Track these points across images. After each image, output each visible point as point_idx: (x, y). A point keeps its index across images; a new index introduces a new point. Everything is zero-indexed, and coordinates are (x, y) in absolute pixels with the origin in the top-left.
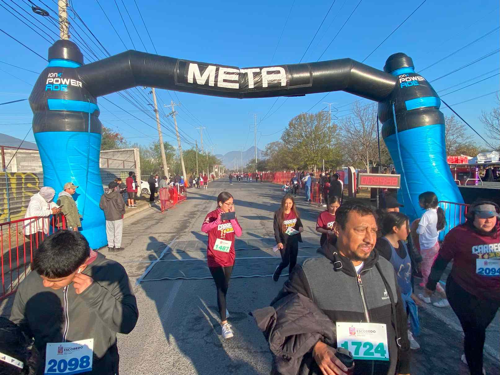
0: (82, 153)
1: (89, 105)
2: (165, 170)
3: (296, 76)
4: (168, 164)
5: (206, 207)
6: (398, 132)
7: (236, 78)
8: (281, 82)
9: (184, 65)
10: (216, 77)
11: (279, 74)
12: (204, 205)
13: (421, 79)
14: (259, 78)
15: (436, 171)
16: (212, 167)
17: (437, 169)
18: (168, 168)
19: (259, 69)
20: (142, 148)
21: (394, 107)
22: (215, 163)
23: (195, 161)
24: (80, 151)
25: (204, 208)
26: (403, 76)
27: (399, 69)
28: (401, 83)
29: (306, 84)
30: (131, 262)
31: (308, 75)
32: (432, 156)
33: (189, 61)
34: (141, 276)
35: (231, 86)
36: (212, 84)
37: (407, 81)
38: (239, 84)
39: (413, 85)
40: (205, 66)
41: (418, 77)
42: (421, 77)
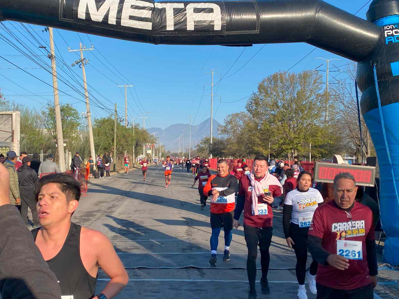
2: (59, 147)
3: (236, 17)
4: (63, 137)
5: (114, 206)
6: (382, 106)
8: (214, 25)
10: (120, 11)
11: (212, 13)
12: (112, 203)
14: (181, 17)
16: (141, 146)
18: (65, 145)
19: (183, 4)
20: (30, 111)
21: (375, 71)
22: (145, 140)
23: (112, 135)
25: (110, 208)
26: (390, 27)
27: (386, 16)
28: (386, 36)
29: (250, 30)
31: (254, 18)
35: (141, 26)
36: (112, 21)
37: (394, 34)
38: (152, 23)
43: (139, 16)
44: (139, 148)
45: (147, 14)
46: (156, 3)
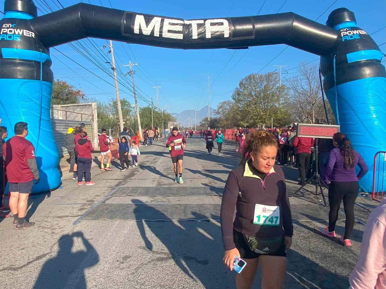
0: (33, 99)
1: (41, 55)
2: (121, 124)
3: (239, 28)
5: (156, 159)
6: (337, 85)
7: (180, 29)
8: (224, 34)
9: (131, 17)
10: (161, 27)
11: (223, 26)
12: (155, 157)
13: (363, 32)
14: (202, 30)
15: (376, 123)
16: (167, 124)
17: (377, 121)
18: (124, 123)
19: (203, 21)
20: (102, 104)
21: (334, 60)
22: (169, 120)
23: (151, 117)
24: (31, 98)
27: (341, 23)
29: (248, 36)
30: (74, 204)
31: (251, 27)
32: (372, 108)
33: (135, 13)
34: (80, 217)
35: (176, 37)
36: (157, 34)
37: (348, 34)
38: (183, 34)
39: (355, 38)
40: (151, 18)
41: (359, 31)
42: (363, 31)
43: (174, 30)
45: (180, 28)
46: (185, 21)
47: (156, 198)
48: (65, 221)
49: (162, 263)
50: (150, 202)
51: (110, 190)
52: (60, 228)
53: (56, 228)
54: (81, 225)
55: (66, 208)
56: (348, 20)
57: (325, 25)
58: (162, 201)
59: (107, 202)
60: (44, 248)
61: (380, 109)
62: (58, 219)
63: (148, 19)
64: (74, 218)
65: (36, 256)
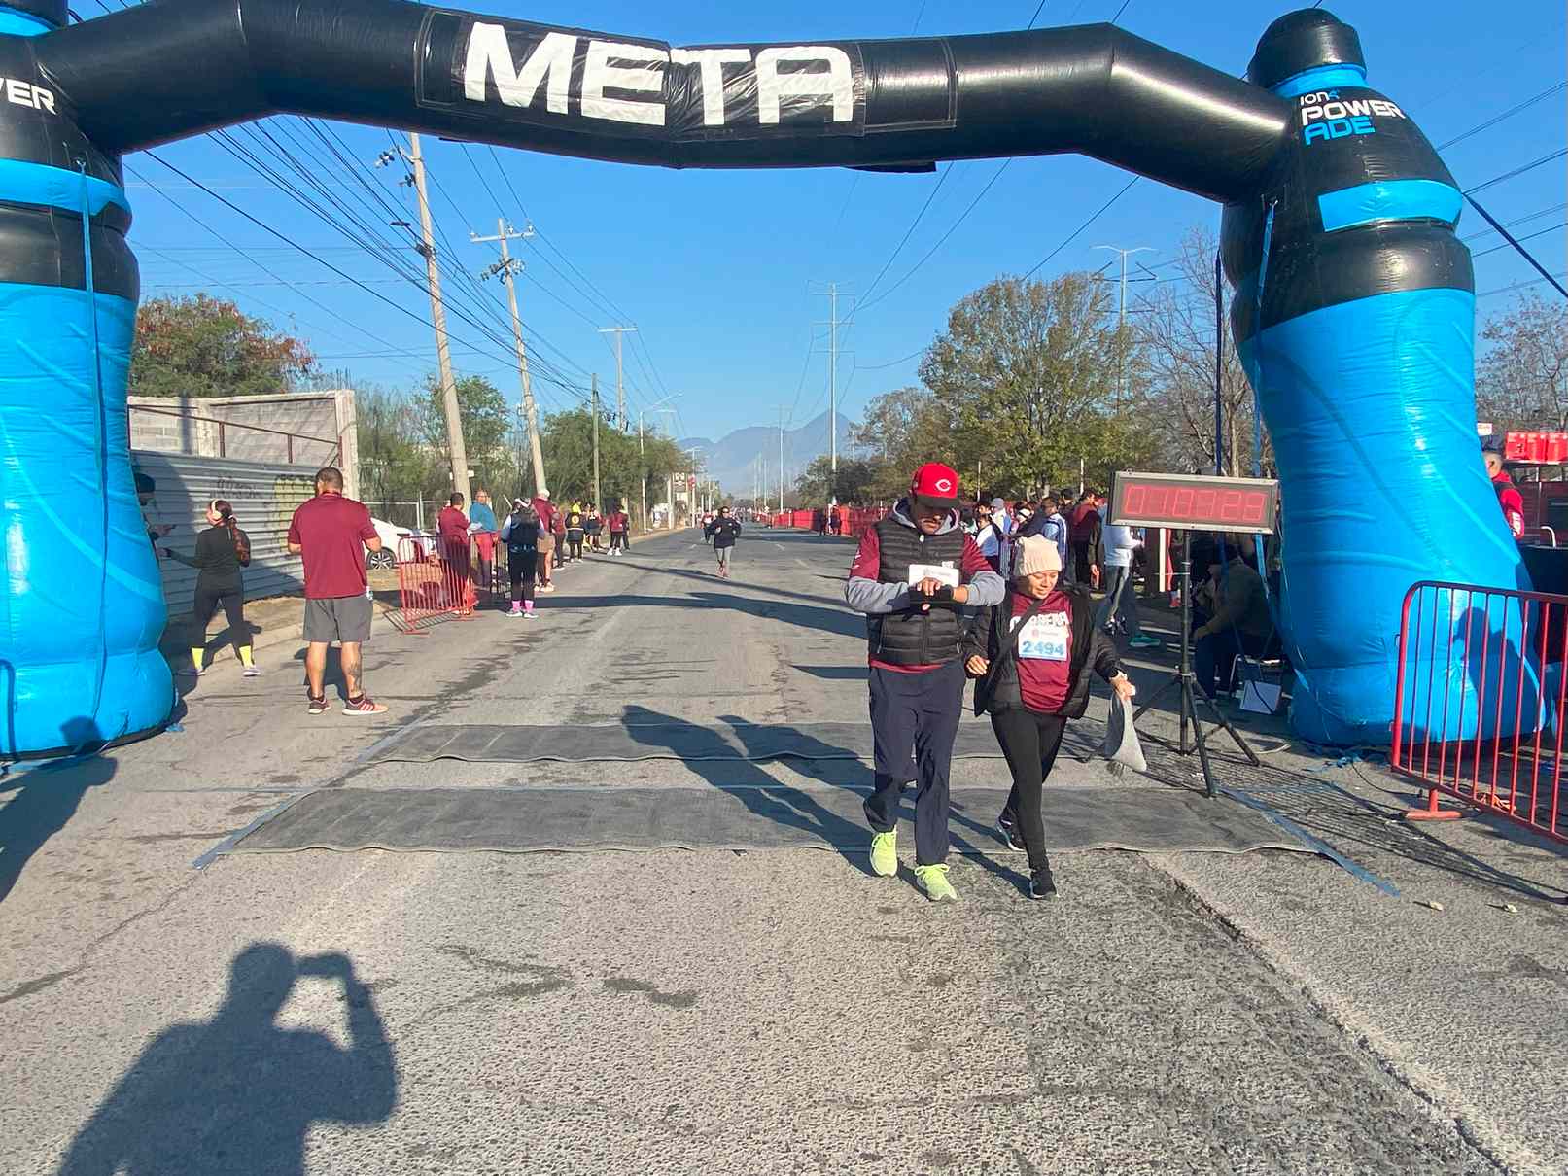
0: (52, 367)
1: (84, 184)
2: (458, 480)
3: (891, 82)
7: (653, 82)
8: (832, 108)
9: (453, 30)
10: (577, 76)
11: (827, 74)
13: (1385, 110)
14: (744, 87)
15: (1428, 470)
17: (1431, 465)
19: (747, 51)
21: (1270, 222)
23: (590, 454)
24: (41, 359)
26: (1318, 97)
27: (1304, 70)
28: (1305, 122)
29: (932, 119)
30: (214, 790)
31: (941, 83)
32: (1414, 411)
33: (468, 14)
34: (227, 838)
35: (635, 116)
36: (557, 103)
37: (1328, 116)
38: (664, 106)
39: (1353, 133)
40: (531, 36)
41: (1372, 102)
42: (1386, 104)
43: (631, 87)
44: (656, 486)
46: (673, 51)
47: (553, 766)
48: (162, 854)
49: (515, 1003)
50: (527, 781)
51: (376, 738)
52: (136, 881)
53: (124, 880)
54: (225, 869)
55: (179, 803)
56: (1333, 60)
57: (1246, 79)
58: (575, 780)
59: (351, 783)
60: (58, 953)
61: (1442, 416)
62: (139, 845)
63: (523, 40)
64: (204, 841)
65: (18, 980)
